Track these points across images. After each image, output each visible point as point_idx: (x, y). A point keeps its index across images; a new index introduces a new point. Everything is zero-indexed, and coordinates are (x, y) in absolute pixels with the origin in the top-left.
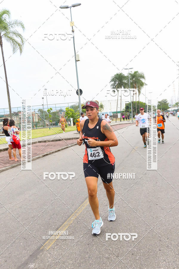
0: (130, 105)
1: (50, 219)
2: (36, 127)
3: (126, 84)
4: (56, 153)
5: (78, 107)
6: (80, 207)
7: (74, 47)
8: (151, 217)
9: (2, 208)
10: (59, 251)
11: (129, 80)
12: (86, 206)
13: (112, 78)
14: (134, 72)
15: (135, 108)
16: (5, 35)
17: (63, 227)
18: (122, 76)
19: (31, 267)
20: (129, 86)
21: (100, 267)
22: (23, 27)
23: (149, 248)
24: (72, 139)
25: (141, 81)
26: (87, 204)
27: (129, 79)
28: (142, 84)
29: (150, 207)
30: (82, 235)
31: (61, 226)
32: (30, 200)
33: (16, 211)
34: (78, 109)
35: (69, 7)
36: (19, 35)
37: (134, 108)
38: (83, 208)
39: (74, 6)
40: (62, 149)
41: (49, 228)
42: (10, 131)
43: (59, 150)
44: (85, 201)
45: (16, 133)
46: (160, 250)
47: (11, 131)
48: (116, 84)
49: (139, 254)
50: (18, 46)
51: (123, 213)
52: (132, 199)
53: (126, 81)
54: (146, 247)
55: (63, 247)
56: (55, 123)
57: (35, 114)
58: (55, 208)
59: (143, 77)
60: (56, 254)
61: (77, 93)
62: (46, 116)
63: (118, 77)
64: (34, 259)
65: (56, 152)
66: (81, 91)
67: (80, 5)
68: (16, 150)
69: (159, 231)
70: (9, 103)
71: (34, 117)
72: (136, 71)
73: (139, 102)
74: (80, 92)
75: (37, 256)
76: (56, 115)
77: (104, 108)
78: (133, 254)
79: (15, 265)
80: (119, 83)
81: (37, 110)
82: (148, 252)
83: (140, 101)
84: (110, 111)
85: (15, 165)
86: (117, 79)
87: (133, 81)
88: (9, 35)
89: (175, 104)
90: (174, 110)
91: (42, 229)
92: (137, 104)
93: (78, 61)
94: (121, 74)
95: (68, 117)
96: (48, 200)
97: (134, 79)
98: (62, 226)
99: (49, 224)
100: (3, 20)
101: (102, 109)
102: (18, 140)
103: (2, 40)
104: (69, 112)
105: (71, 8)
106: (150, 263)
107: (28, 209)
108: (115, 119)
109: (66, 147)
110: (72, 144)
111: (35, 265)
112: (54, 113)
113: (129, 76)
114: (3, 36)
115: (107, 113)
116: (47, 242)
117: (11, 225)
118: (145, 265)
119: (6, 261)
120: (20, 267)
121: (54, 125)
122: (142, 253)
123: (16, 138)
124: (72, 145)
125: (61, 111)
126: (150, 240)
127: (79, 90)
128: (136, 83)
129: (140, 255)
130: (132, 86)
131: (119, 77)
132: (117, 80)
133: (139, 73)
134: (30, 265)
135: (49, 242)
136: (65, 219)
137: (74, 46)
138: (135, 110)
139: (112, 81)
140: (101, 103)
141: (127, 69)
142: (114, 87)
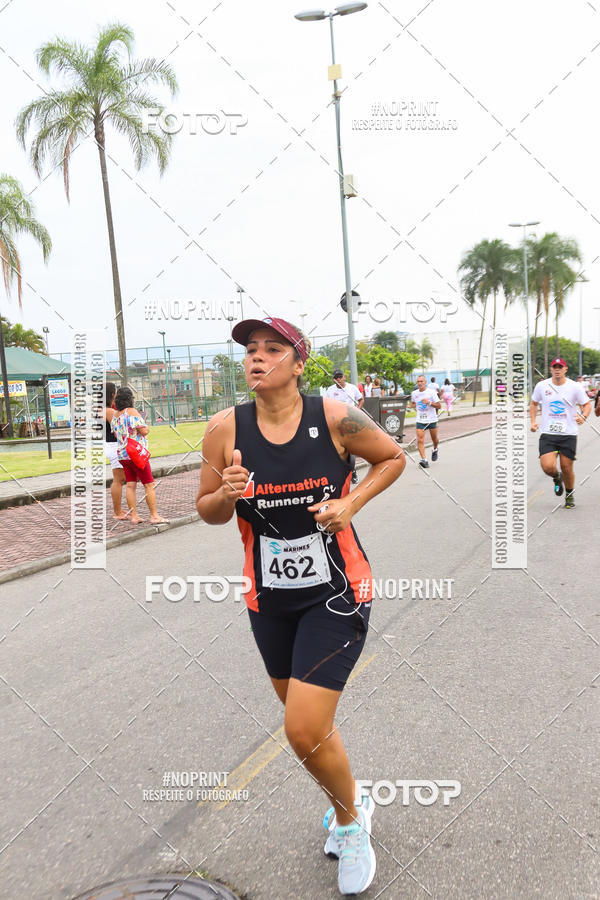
2: (206, 414)
3: (511, 276)
5: (346, 351)
7: (339, 149)
8: (568, 728)
9: (84, 671)
10: (257, 816)
11: (523, 263)
13: (466, 257)
14: (543, 235)
15: (543, 359)
16: (114, 109)
18: (500, 249)
19: (165, 859)
20: (523, 285)
21: (387, 874)
22: (173, 85)
23: (554, 827)
25: (566, 267)
27: (525, 259)
28: (569, 278)
29: (569, 693)
32: (173, 651)
33: (128, 683)
34: (347, 360)
35: (326, 14)
37: (538, 359)
39: (343, 12)
42: (117, 425)
45: (135, 432)
46: (591, 836)
47: (121, 426)
48: (477, 276)
49: (519, 844)
50: (155, 146)
51: (473, 708)
52: (509, 665)
53: (512, 268)
54: (546, 824)
55: (270, 806)
57: (203, 370)
58: (251, 679)
59: (575, 254)
60: (247, 824)
61: (344, 304)
62: (239, 377)
63: (486, 253)
64: (177, 834)
68: (135, 488)
69: (594, 775)
70: (119, 334)
71: (201, 381)
72: (551, 232)
73: (555, 339)
75: (187, 825)
77: (435, 356)
78: (498, 842)
79: (116, 851)
80: (488, 274)
81: (211, 359)
82: (551, 838)
83: (560, 336)
84: (454, 367)
85: (132, 535)
86: (481, 261)
87: (539, 265)
88: (126, 111)
93: (350, 196)
94: (497, 242)
95: (312, 384)
97: (542, 260)
100: (108, 60)
101: (429, 361)
102: (144, 456)
103: (102, 128)
104: (315, 367)
105: (331, 20)
106: (554, 875)
107: (166, 677)
108: (470, 395)
111: (179, 852)
113: (527, 248)
114: (107, 114)
115: (445, 373)
117: (109, 724)
118: (536, 879)
119: (89, 836)
120: (132, 855)
122: (529, 839)
123: (138, 448)
126: (560, 801)
127: (351, 294)
128: (548, 274)
129: (524, 847)
130: (534, 283)
131: (490, 252)
132: (484, 265)
133: (562, 239)
134: (162, 854)
137: (339, 145)
139: (466, 267)
140: (425, 341)
141: (519, 226)
142: (472, 285)
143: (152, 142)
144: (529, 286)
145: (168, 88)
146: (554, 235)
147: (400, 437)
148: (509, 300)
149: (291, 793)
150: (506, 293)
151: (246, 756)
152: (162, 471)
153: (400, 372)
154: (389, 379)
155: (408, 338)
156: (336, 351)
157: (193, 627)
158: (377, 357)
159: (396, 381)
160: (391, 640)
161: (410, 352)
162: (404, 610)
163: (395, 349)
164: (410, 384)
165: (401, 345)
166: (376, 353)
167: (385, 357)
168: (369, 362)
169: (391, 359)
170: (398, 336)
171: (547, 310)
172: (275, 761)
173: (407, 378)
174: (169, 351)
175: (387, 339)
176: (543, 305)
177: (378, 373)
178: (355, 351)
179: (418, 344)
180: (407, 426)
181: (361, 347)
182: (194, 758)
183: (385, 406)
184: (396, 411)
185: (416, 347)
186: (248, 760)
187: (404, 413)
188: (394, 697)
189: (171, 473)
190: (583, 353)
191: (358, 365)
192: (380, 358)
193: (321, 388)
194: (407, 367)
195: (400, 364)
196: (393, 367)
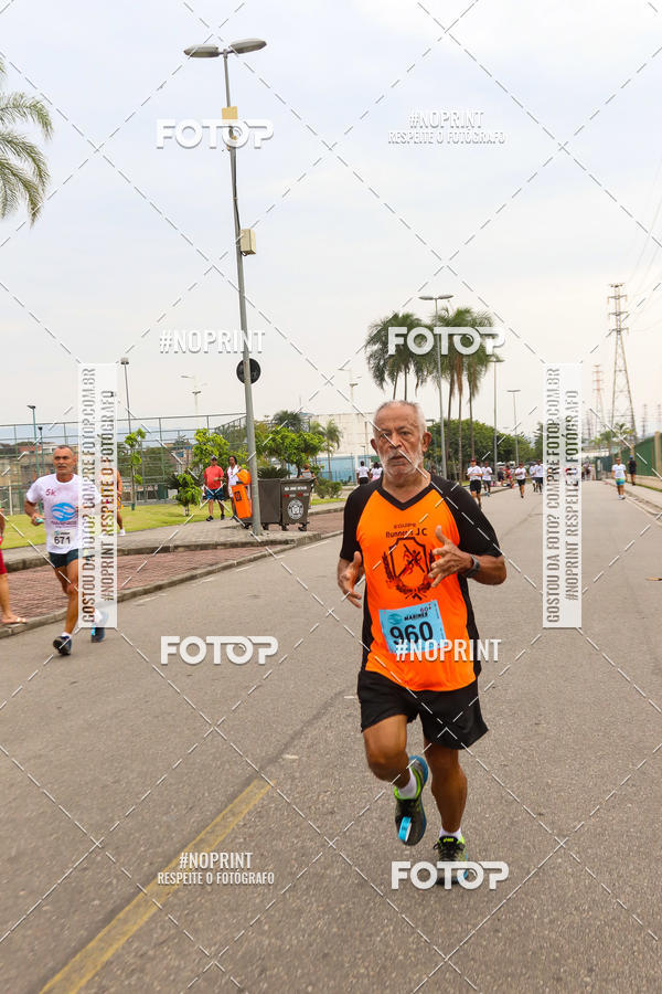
0: (439, 432)
1: (86, 869)
4: (147, 599)
5: (243, 433)
6: (218, 819)
7: (235, 201)
11: (435, 340)
12: (246, 811)
13: (372, 331)
14: (455, 311)
15: (457, 444)
17: (138, 906)
20: (436, 364)
22: (45, 122)
24: (215, 546)
26: (251, 807)
28: (483, 357)
30: (215, 944)
31: (128, 901)
34: (245, 441)
35: (220, 50)
36: (29, 151)
37: (451, 443)
38: (234, 822)
39: (240, 49)
40: (173, 584)
41: (74, 913)
43: (159, 588)
44: (241, 792)
48: (386, 352)
50: (24, 190)
56: (156, 488)
61: (240, 373)
65: (146, 592)
66: (255, 367)
67: (262, 45)
72: (463, 307)
73: (469, 423)
74: (250, 371)
76: (160, 459)
77: (341, 440)
80: (398, 350)
83: (474, 420)
84: (361, 452)
89: (599, 437)
90: (597, 458)
91: (46, 912)
92: (463, 430)
93: (248, 253)
94: (408, 315)
96: (90, 786)
98: (135, 902)
99: (81, 892)
101: (335, 444)
104: (209, 447)
105: (226, 57)
109: (187, 574)
110: (212, 565)
112: (154, 454)
113: (439, 323)
115: (352, 458)
116: (58, 977)
121: (151, 495)
124: (210, 568)
125: (180, 445)
127: (248, 362)
130: (445, 361)
135: (67, 979)
136: (153, 869)
137: (235, 195)
138: (456, 452)
139: (375, 343)
140: (330, 423)
141: (431, 299)
142: (382, 363)
143: (21, 187)
144: (442, 364)
145: (39, 127)
146: (467, 311)
147: (303, 525)
148: (421, 380)
149: (155, 984)
150: (417, 372)
151: (98, 930)
152: (24, 562)
153: (303, 455)
154: (292, 463)
155: (312, 420)
156: (233, 432)
157: (41, 752)
158: (278, 438)
159: (299, 464)
160: (294, 761)
161: (314, 434)
162: (309, 723)
163: (298, 430)
165: (305, 427)
166: (277, 432)
167: (287, 437)
168: (269, 443)
169: (293, 440)
170: (301, 417)
171: (461, 390)
172: (136, 936)
174: (41, 429)
175: (290, 420)
176: (456, 386)
177: (280, 455)
178: (252, 432)
179: (324, 424)
180: (312, 514)
181: (261, 427)
182: (24, 937)
183: (287, 489)
184: (299, 495)
185: (321, 429)
186: (100, 935)
187: (308, 497)
188: (297, 837)
189: (36, 565)
190: (498, 438)
191: (257, 447)
192: (282, 438)
194: (311, 449)
195: (303, 446)
196: (296, 449)
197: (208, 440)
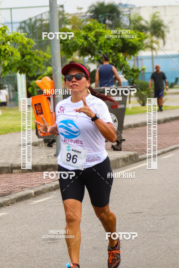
77: (167, 35)
101: (161, 41)
140: (154, 16)
147: (119, 142)
153: (121, 55)
158: (91, 35)
161: (135, 29)
163: (117, 25)
164: (133, 70)
165: (125, 21)
166: (90, 29)
168: (80, 42)
169: (109, 39)
170: (121, 9)
173: (130, 63)
177: (93, 55)
179: (146, 19)
185: (143, 23)
192: (96, 36)
193: (18, 74)
194: (130, 49)
195: (120, 45)
196: (113, 48)
197: (8, 39)
